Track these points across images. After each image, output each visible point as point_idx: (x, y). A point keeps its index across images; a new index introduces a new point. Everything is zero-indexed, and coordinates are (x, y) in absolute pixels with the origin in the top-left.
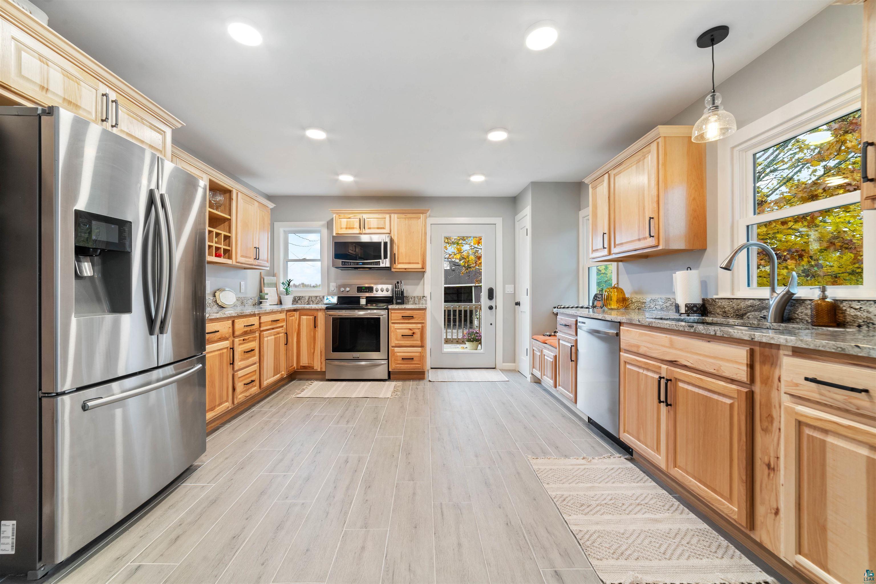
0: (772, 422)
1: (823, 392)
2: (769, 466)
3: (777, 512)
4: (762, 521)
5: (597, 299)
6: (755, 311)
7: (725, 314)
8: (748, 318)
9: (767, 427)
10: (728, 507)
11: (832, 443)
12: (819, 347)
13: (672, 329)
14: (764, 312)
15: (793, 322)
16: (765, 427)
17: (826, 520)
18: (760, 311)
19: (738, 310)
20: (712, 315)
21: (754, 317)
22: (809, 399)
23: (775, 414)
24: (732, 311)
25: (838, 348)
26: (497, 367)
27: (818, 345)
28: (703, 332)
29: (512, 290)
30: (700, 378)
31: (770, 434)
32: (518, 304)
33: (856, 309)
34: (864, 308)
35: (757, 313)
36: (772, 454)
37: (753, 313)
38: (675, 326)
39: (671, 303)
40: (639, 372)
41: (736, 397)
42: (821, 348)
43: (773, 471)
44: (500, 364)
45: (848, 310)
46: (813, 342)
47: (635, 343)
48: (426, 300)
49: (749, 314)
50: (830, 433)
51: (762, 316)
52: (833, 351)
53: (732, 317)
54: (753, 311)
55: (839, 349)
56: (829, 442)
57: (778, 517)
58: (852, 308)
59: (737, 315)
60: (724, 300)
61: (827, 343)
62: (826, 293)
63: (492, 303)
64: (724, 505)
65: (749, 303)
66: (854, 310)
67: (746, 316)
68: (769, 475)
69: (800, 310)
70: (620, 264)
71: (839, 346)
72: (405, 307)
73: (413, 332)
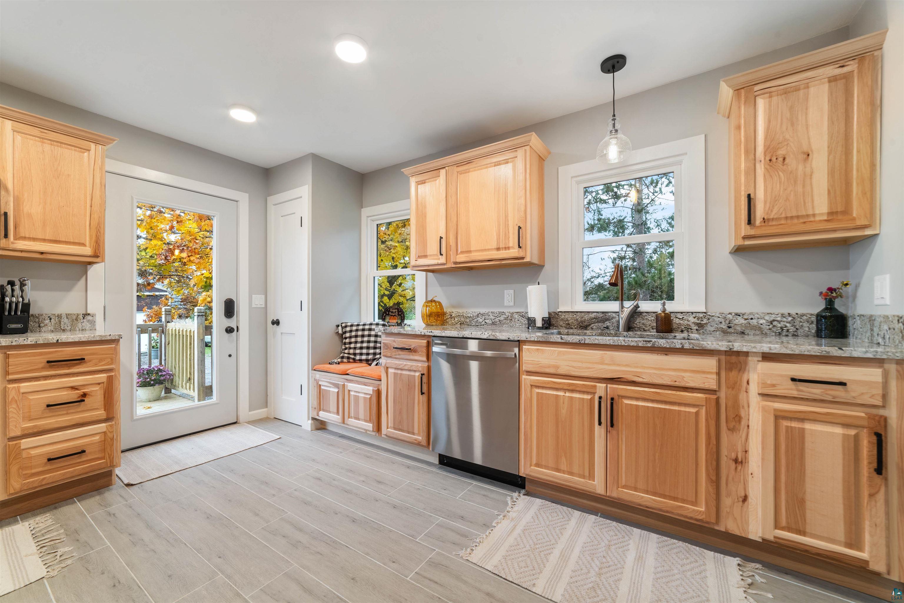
0: (740, 421)
1: (801, 388)
2: (736, 461)
3: (745, 499)
4: (728, 511)
5: (390, 313)
6: (598, 322)
7: (569, 326)
8: (592, 329)
9: (734, 426)
10: (694, 510)
11: (811, 429)
12: (805, 352)
13: (618, 345)
14: (607, 323)
15: (633, 331)
16: (732, 427)
17: (805, 493)
18: (604, 322)
19: (582, 322)
20: (555, 328)
21: (597, 328)
22: (785, 396)
23: (743, 414)
24: (575, 323)
25: (822, 351)
26: (241, 419)
27: (803, 351)
28: (665, 346)
29: (263, 302)
30: (656, 392)
31: (738, 432)
32: (276, 323)
33: (679, 319)
34: (685, 318)
35: (600, 324)
36: (740, 449)
37: (597, 324)
38: (622, 341)
39: (506, 317)
40: (557, 396)
41: (705, 404)
42: (806, 353)
43: (740, 464)
44: (245, 413)
45: (674, 319)
46: (798, 348)
47: (547, 363)
48: (93, 323)
49: (593, 325)
50: (806, 421)
51: (605, 326)
52: (818, 354)
53: (575, 328)
54: (597, 322)
55: (824, 352)
56: (807, 429)
57: (746, 503)
58: (677, 318)
59: (581, 326)
60: (567, 314)
61: (812, 348)
62: (665, 306)
63: (232, 323)
64: (689, 510)
65: (593, 315)
66: (678, 320)
67: (590, 327)
68: (736, 468)
69: (638, 321)
70: (430, 274)
71: (823, 350)
72: (58, 340)
73: (83, 392)
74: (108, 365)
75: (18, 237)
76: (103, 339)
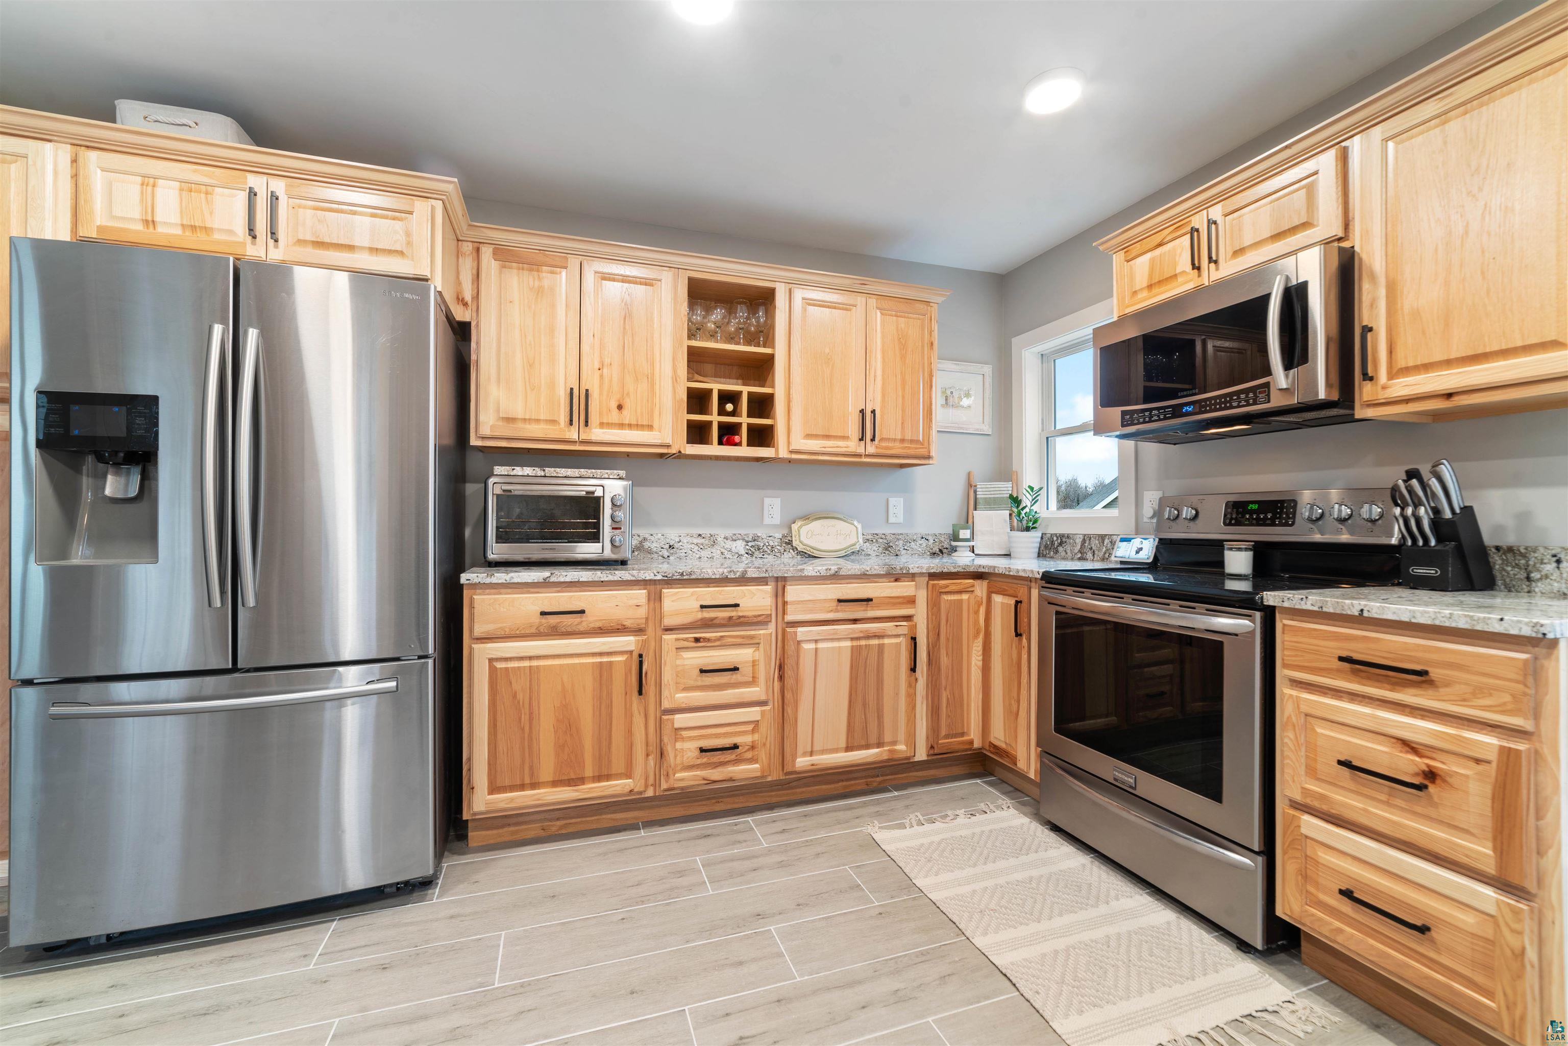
72: (1362, 610)
73: (1428, 766)
74: (1503, 712)
75: (1395, 371)
76: (1479, 627)
